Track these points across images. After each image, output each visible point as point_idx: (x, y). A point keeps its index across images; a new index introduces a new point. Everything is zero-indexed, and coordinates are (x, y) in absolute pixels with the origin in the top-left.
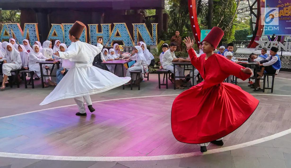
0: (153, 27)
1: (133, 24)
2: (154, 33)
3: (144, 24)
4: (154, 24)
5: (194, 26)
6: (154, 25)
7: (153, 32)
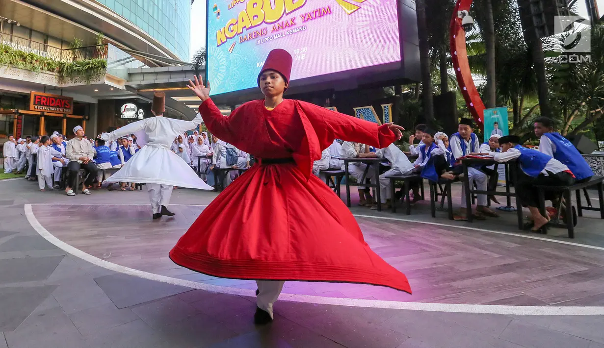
0: (384, 111)
1: (355, 109)
2: (386, 119)
3: (371, 107)
4: (386, 105)
5: (471, 104)
6: (385, 107)
7: (384, 118)
